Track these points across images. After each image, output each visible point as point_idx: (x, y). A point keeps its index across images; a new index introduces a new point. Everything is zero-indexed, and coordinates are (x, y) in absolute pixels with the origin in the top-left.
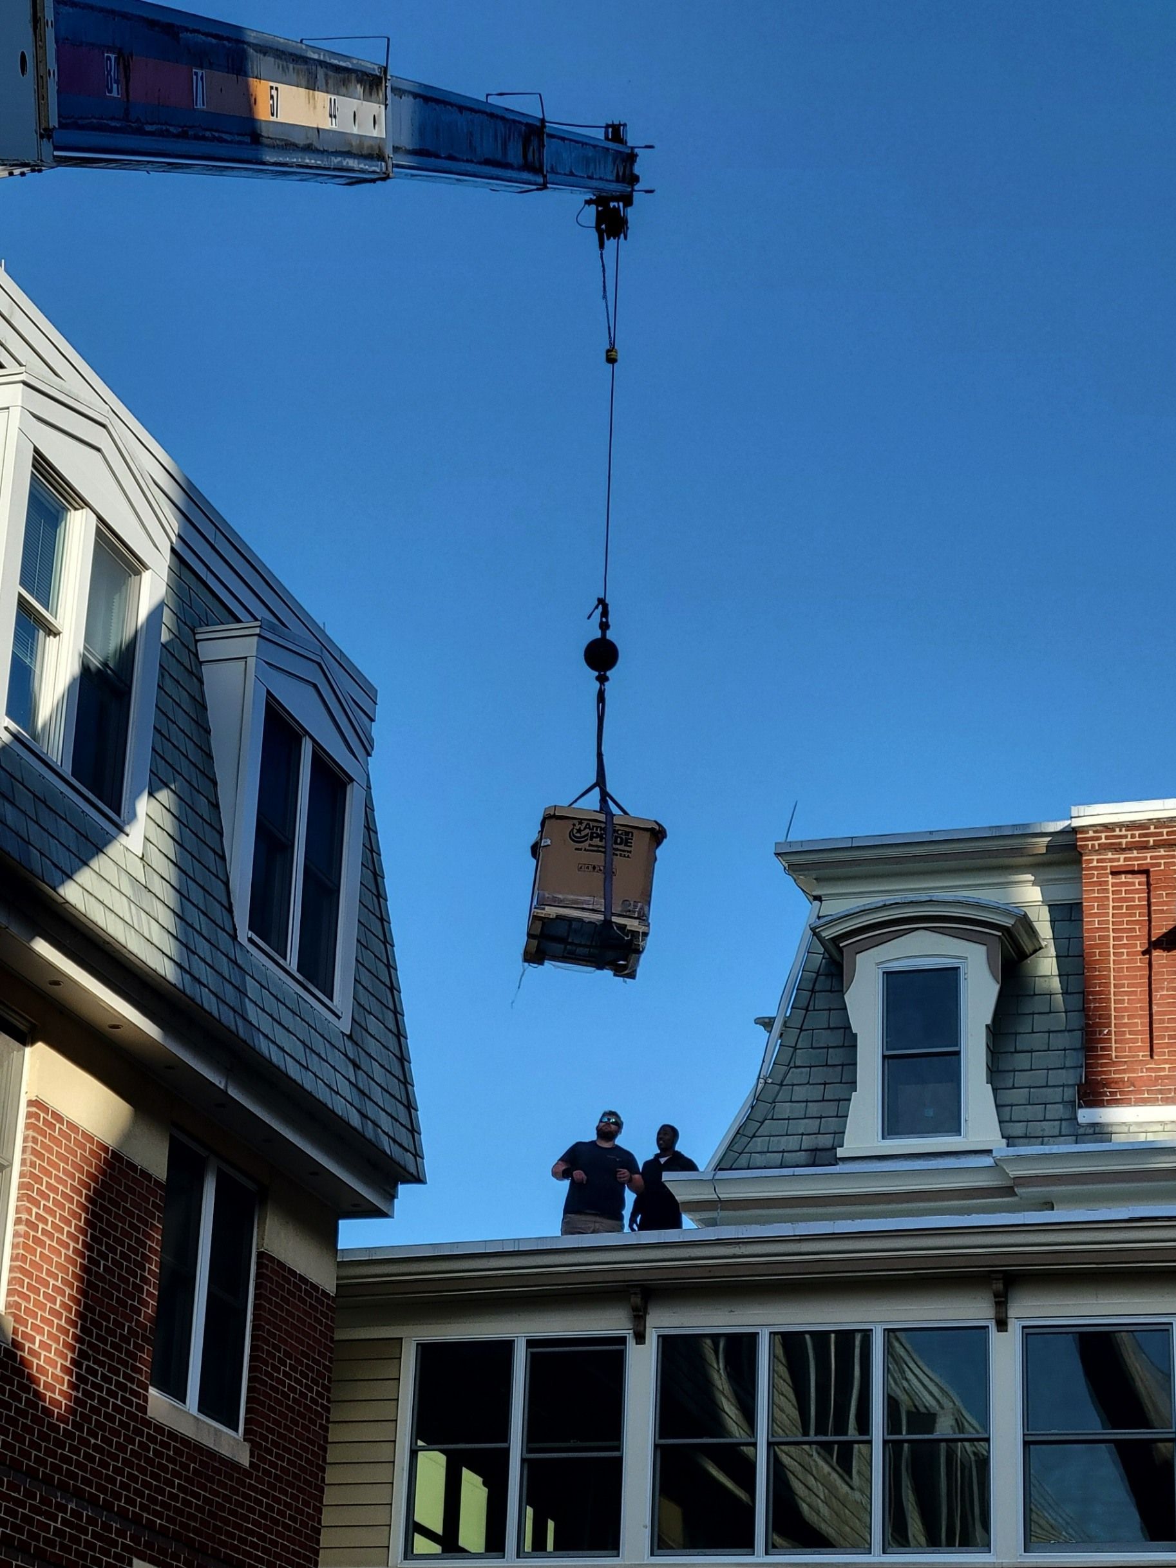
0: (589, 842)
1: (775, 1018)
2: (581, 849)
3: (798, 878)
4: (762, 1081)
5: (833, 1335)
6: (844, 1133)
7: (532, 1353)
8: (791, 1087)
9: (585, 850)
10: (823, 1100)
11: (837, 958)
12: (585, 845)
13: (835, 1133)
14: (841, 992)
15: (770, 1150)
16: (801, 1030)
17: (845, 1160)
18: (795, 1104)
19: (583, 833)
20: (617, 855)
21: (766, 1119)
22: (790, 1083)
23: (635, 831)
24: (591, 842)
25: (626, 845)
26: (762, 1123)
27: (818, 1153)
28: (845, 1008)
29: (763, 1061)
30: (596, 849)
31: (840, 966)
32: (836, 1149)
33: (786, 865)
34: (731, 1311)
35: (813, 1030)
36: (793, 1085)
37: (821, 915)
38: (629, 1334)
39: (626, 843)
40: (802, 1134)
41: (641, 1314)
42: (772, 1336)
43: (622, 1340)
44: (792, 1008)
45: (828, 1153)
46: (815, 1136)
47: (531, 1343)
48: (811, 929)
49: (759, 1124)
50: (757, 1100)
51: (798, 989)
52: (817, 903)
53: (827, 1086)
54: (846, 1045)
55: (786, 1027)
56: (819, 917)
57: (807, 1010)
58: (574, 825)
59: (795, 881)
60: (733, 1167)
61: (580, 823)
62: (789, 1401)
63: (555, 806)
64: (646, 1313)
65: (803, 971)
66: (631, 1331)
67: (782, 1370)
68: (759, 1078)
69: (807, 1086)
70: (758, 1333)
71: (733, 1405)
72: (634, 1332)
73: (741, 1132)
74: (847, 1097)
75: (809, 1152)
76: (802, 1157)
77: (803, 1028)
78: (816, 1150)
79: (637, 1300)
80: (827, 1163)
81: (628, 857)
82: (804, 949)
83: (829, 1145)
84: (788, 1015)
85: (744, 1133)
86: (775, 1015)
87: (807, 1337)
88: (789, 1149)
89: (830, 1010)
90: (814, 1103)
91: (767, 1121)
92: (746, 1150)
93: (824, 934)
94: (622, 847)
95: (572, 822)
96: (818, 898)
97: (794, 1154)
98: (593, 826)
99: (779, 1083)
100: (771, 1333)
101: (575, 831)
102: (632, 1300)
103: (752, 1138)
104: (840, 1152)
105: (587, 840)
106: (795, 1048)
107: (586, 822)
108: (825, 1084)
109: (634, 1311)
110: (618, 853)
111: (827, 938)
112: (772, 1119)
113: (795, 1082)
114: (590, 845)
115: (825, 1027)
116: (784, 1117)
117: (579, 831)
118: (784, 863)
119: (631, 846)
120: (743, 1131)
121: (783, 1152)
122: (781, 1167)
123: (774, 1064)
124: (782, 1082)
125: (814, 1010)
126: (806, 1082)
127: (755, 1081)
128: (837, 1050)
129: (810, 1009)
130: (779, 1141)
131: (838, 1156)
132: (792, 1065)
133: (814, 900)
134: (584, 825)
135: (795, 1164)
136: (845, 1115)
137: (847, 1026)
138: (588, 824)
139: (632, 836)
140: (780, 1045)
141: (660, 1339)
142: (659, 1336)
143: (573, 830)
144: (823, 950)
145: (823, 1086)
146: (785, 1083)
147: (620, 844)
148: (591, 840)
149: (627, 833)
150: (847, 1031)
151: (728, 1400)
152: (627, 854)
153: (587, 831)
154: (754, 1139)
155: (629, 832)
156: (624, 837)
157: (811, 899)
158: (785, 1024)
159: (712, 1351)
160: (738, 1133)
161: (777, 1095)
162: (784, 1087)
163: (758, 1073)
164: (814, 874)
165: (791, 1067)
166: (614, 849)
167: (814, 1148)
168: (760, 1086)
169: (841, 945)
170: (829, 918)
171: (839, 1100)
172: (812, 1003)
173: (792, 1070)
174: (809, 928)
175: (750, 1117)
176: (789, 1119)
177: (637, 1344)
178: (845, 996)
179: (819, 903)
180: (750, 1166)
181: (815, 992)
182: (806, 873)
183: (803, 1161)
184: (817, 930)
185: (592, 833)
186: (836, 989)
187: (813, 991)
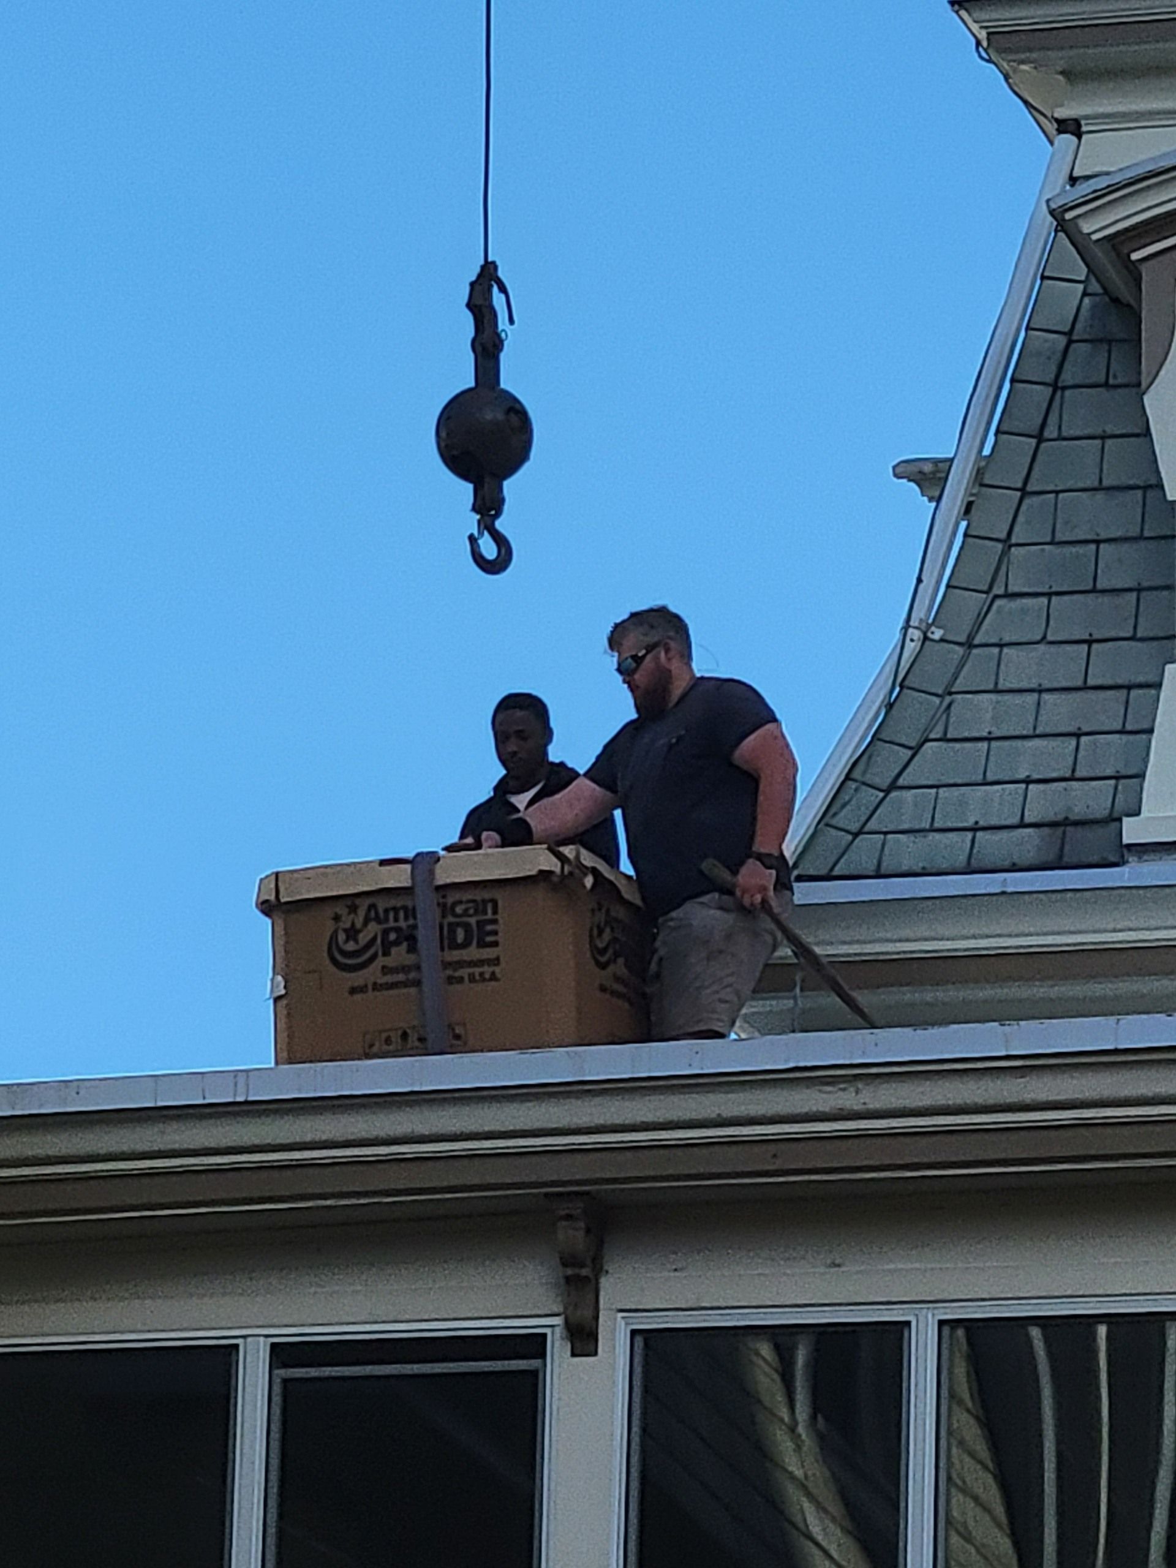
0: (381, 961)
1: (952, 460)
2: (362, 989)
3: (1015, 70)
4: (916, 634)
5: (1102, 1330)
6: (1141, 776)
7: (285, 1381)
8: (996, 650)
9: (376, 987)
10: (1085, 687)
11: (1124, 292)
12: (371, 974)
13: (1117, 778)
14: (1137, 388)
15: (936, 825)
16: (1024, 492)
17: (1143, 850)
18: (1007, 697)
19: (363, 938)
20: (461, 980)
21: (927, 740)
22: (994, 640)
23: (498, 895)
24: (389, 961)
25: (482, 944)
26: (916, 750)
27: (1070, 830)
28: (1147, 433)
29: (919, 580)
30: (401, 977)
31: (1131, 314)
32: (1120, 820)
33: (983, 35)
34: (835, 1265)
35: (1057, 492)
36: (1001, 646)
37: (1076, 174)
38: (553, 1327)
39: (484, 936)
40: (1028, 781)
41: (584, 1272)
42: (946, 1330)
43: (535, 1345)
44: (998, 432)
45: (1099, 831)
46: (1063, 784)
47: (282, 1355)
48: (1052, 212)
49: (910, 753)
50: (902, 686)
51: (1013, 381)
52: (1067, 140)
53: (1095, 646)
54: (1146, 534)
55: (982, 485)
56: (1073, 180)
57: (1040, 438)
58: (337, 918)
59: (1007, 77)
60: (837, 871)
61: (353, 909)
62: (987, 1510)
63: (277, 874)
64: (599, 1271)
65: (1028, 328)
66: (557, 1321)
67: (972, 1431)
68: (907, 626)
69: (1042, 647)
70: (908, 1324)
71: (834, 1520)
72: (567, 1324)
73: (856, 774)
74: (1151, 678)
75: (1046, 831)
76: (1028, 842)
77: (1029, 488)
78: (1066, 823)
79: (573, 1236)
80: (1095, 859)
81: (493, 977)
82: (1031, 268)
83: (1100, 808)
84: (987, 451)
85: (868, 778)
86: (951, 455)
87: (1035, 1332)
88: (994, 822)
89: (1103, 437)
90: (1064, 696)
91: (929, 744)
92: (872, 825)
93: (1086, 227)
94: (473, 953)
95: (329, 911)
96: (1071, 127)
97: (1004, 835)
98: (386, 911)
99: (962, 638)
100: (941, 1323)
101: (341, 937)
102: (561, 1236)
103: (887, 792)
104: (1132, 831)
105: (374, 957)
106: (1007, 542)
107: (366, 903)
108: (1090, 642)
109: (565, 1264)
110: (464, 972)
111: (1095, 237)
112: (944, 739)
113: (1007, 639)
114: (385, 970)
115: (1088, 484)
116: (976, 734)
117: (352, 933)
118: (975, 27)
119: (495, 944)
120: (864, 773)
121: (975, 829)
122: (969, 870)
123: (948, 586)
124: (971, 637)
125: (1060, 438)
126: (1038, 637)
127: (897, 636)
128: (1126, 547)
129: (1047, 434)
130: (962, 803)
131: (1126, 840)
132: (998, 590)
133: (1060, 131)
134: (362, 913)
135: (1007, 864)
136: (1146, 726)
137: (1153, 481)
138: (372, 906)
139: (495, 912)
140: (966, 535)
141: (639, 1341)
142: (634, 1333)
143: (336, 932)
144: (1085, 270)
145: (1085, 647)
146: (976, 641)
147: (466, 945)
148: (386, 953)
149: (479, 907)
150: (1150, 494)
151: (820, 1507)
152: (487, 970)
153: (373, 928)
154: (894, 794)
155: (484, 902)
156: (473, 921)
157: (1051, 128)
158: (979, 478)
159: (776, 1376)
160: (848, 777)
161: (956, 676)
162: (975, 651)
163: (904, 615)
164: (1059, 59)
165: (997, 597)
166: (446, 965)
167: (1060, 817)
168: (911, 648)
169: (1135, 256)
170: (1101, 183)
171: (1129, 688)
172: (1053, 419)
173: (998, 603)
174: (1044, 207)
175: (883, 736)
176: (989, 739)
177: (573, 1355)
178: (1146, 398)
179: (1074, 139)
180: (883, 871)
181: (1064, 388)
182: (1034, 55)
183: (1030, 855)
184: (1069, 216)
185: (386, 932)
186: (1119, 381)
187: (1056, 386)
